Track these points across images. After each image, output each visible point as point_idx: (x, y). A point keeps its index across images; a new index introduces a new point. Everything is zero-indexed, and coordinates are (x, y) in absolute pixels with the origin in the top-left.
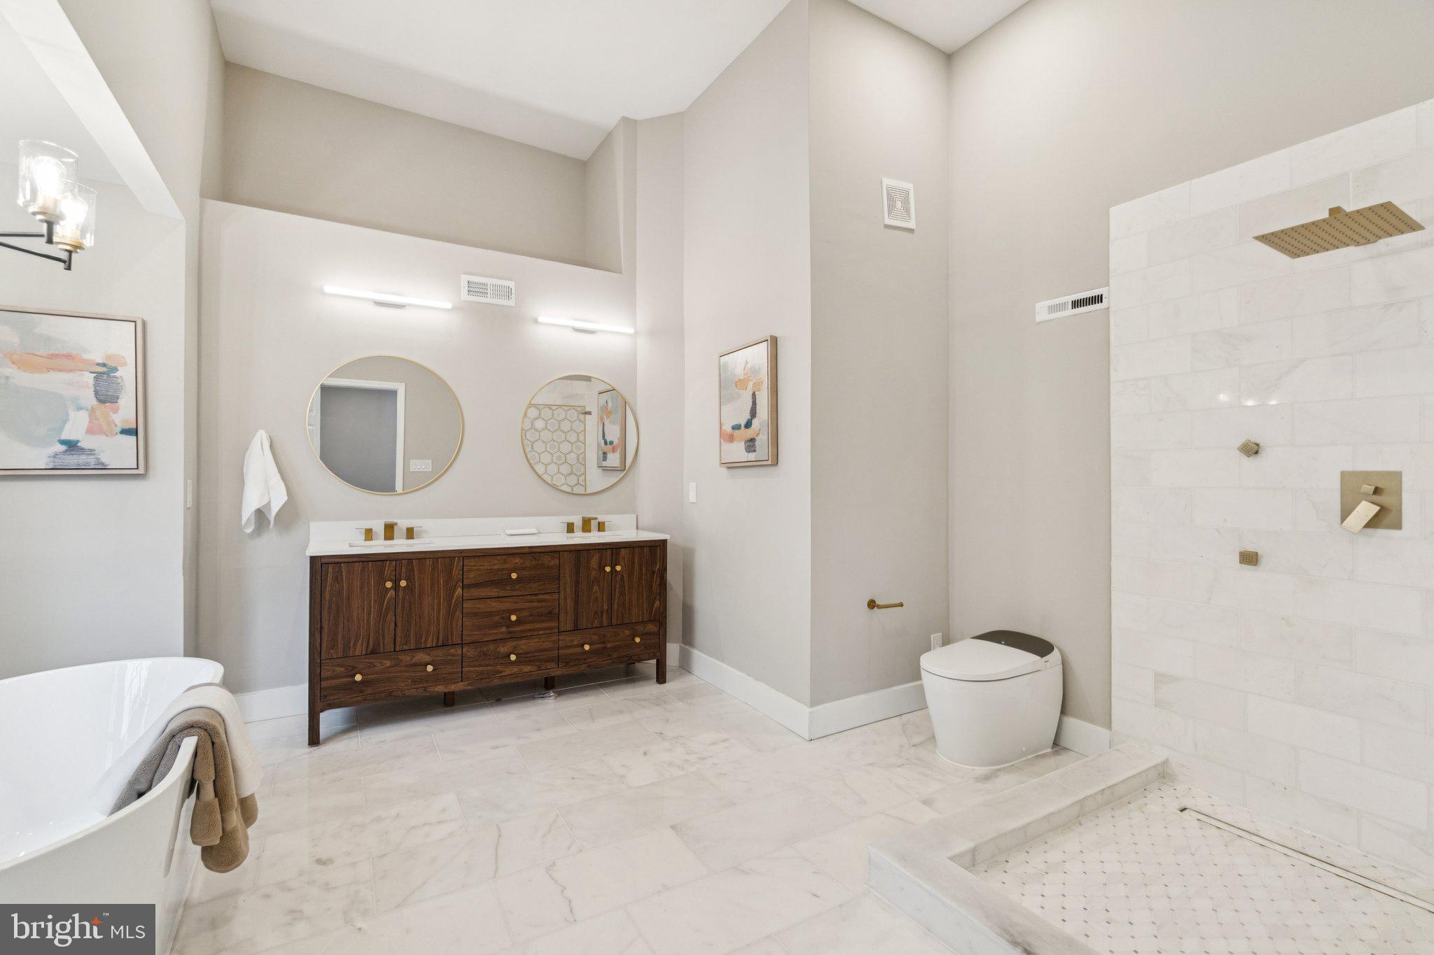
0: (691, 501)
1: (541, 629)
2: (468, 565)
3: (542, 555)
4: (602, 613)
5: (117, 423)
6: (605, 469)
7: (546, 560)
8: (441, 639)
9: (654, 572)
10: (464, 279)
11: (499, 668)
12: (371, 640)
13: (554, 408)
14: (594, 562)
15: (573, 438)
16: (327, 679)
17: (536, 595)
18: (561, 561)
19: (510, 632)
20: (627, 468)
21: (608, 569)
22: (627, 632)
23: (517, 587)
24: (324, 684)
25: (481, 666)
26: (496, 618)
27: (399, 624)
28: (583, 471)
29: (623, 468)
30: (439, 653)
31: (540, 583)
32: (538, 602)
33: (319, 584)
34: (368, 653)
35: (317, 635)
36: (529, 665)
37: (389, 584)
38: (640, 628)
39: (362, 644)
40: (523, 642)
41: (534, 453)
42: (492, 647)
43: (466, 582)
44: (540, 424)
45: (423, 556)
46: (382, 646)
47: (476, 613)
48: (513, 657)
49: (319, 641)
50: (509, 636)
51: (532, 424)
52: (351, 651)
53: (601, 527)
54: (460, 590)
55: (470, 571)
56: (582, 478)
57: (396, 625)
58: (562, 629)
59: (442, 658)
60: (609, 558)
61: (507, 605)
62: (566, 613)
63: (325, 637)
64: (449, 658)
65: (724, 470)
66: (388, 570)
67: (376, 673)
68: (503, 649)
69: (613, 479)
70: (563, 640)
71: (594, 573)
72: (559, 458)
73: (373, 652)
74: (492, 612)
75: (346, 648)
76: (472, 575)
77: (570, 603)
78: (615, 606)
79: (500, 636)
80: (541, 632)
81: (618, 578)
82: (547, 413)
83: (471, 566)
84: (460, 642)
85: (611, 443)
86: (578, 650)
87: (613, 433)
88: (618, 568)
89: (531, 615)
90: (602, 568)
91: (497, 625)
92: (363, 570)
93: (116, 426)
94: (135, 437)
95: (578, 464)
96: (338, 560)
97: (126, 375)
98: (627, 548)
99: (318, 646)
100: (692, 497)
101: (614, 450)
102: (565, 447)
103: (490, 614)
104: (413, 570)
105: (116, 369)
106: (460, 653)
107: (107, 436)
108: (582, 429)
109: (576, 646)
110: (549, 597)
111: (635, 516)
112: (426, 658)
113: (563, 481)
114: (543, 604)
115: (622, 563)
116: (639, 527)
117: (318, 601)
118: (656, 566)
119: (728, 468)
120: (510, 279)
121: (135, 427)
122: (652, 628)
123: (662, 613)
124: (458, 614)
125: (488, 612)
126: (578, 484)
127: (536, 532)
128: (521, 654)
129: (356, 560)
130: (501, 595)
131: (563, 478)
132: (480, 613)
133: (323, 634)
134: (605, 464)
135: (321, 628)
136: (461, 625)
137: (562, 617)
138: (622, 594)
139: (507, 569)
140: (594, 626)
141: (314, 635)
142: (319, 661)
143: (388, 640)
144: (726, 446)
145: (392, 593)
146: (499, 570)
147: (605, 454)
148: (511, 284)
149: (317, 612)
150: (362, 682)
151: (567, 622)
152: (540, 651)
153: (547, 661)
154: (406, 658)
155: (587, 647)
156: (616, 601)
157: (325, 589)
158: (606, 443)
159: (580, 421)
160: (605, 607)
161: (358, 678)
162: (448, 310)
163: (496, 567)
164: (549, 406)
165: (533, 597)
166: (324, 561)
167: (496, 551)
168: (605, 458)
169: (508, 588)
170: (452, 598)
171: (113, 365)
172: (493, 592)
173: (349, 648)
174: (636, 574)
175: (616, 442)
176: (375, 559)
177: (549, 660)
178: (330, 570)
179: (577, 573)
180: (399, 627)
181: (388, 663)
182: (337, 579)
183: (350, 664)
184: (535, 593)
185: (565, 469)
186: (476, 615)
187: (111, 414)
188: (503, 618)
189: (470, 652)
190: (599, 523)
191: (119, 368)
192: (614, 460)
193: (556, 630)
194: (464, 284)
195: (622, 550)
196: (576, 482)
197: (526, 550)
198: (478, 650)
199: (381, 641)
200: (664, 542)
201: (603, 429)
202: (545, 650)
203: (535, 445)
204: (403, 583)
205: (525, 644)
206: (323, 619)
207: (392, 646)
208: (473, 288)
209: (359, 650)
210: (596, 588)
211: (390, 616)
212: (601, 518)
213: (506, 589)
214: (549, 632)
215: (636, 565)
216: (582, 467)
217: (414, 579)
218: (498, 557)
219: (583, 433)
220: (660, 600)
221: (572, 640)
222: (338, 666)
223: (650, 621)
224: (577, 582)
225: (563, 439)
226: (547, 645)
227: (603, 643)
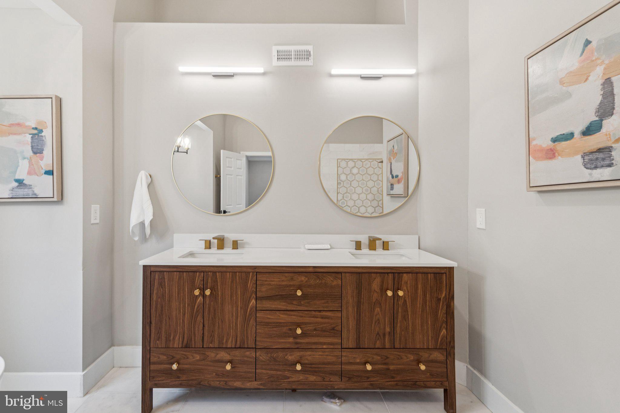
0: (478, 226)
1: (324, 344)
2: (261, 280)
3: (324, 274)
4: (384, 335)
5: (43, 167)
6: (393, 196)
7: (329, 280)
8: (238, 343)
9: (439, 300)
10: (275, 49)
11: (287, 373)
12: (186, 336)
13: (363, 161)
14: (376, 285)
15: (375, 178)
16: (154, 363)
17: (320, 311)
18: (343, 281)
19: (297, 343)
20: (409, 196)
21: (390, 293)
22: (412, 357)
23: (302, 303)
24: (153, 367)
25: (271, 369)
26: (285, 329)
27: (206, 326)
28: (381, 198)
29: (406, 195)
30: (237, 353)
31: (323, 301)
32: (322, 318)
33: (149, 287)
34: (184, 347)
35: (148, 328)
36: (314, 375)
37: (197, 292)
38: (425, 355)
39: (179, 338)
40: (309, 353)
41: (351, 188)
42: (281, 354)
43: (259, 294)
44: (355, 171)
45: (224, 269)
46: (193, 342)
47: (267, 323)
48: (299, 367)
49: (149, 332)
50: (296, 346)
51: (351, 170)
52: (171, 343)
53: (386, 246)
54: (253, 301)
55: (262, 285)
56: (380, 202)
57: (204, 326)
58: (344, 346)
59: (239, 358)
60: (390, 282)
61: (294, 318)
62: (348, 330)
63: (153, 330)
64: (246, 359)
65: (533, 195)
66: (198, 280)
67: (190, 364)
68: (291, 357)
69: (398, 203)
70: (345, 356)
71: (375, 295)
72: (367, 190)
73: (186, 347)
74: (281, 323)
75: (168, 340)
76: (264, 289)
77: (352, 324)
78: (398, 330)
79: (288, 346)
80: (325, 347)
81: (401, 302)
82: (359, 164)
83: (263, 281)
84: (254, 347)
85: (397, 176)
86: (361, 367)
87: (398, 169)
88: (401, 293)
89: (315, 330)
90: (383, 291)
91: (285, 335)
92: (180, 278)
93: (42, 169)
94: (52, 176)
95: (378, 194)
96: (162, 269)
97: (48, 134)
98: (409, 273)
99: (148, 336)
100: (480, 221)
101: (399, 182)
102: (371, 184)
103: (279, 325)
104: (217, 281)
105: (42, 131)
106: (255, 356)
107: (38, 176)
108: (381, 172)
109: (358, 364)
110: (332, 315)
111: (417, 237)
112: (226, 357)
113: (369, 204)
114: (326, 320)
115: (405, 288)
116: (421, 247)
117: (148, 301)
118: (442, 293)
119: (540, 192)
120: (309, 44)
121: (52, 169)
122: (438, 356)
123: (450, 342)
124: (252, 322)
125: (277, 323)
126: (378, 206)
127: (329, 247)
128: (306, 364)
129: (175, 270)
130: (289, 308)
131: (369, 202)
132: (271, 323)
133: (152, 328)
134: (392, 192)
135: (151, 323)
136: (255, 332)
137: (344, 335)
138: (405, 317)
139: (294, 285)
140: (376, 347)
141: (146, 327)
142: (149, 348)
143: (198, 338)
144: (536, 165)
145: (200, 299)
146: (287, 286)
147: (392, 185)
148: (310, 48)
149: (148, 309)
150: (178, 370)
151: (350, 341)
152: (324, 364)
153: (331, 374)
154: (212, 354)
155: (369, 367)
156: (399, 325)
157: (153, 291)
158: (393, 177)
159: (379, 167)
160: (388, 329)
161: (175, 367)
162: (264, 74)
163: (284, 283)
164: (360, 160)
165: (317, 313)
166: (152, 269)
167: (284, 269)
168: (392, 188)
169: (295, 302)
170: (248, 307)
171: (41, 128)
172: (281, 305)
173: (170, 340)
174: (420, 300)
175: (400, 175)
176: (189, 270)
177: (332, 373)
178: (157, 277)
179: (359, 293)
180: (206, 328)
181: (198, 357)
182: (162, 285)
183: (170, 354)
184: (320, 309)
185: (370, 197)
186: (267, 324)
187: (40, 161)
188: (290, 330)
189: (262, 356)
190: (383, 242)
191: (44, 130)
192: (399, 189)
193: (340, 347)
194: (275, 53)
195: (405, 275)
196: (377, 205)
197: (311, 270)
198: (269, 355)
199: (193, 338)
200: (450, 270)
201: (391, 167)
202: (329, 363)
203: (352, 183)
204: (208, 292)
205: (310, 355)
206: (152, 316)
207: (201, 343)
208: (282, 56)
209: (177, 343)
210: (378, 310)
211: (199, 318)
212: (385, 238)
213: (293, 304)
214: (332, 347)
215: (420, 291)
216: (381, 196)
217: (218, 288)
218: (286, 275)
219: (381, 175)
220: (447, 329)
221: (354, 358)
222: (162, 354)
223: (436, 349)
224: (359, 304)
225: (369, 178)
226: (330, 359)
227: (385, 364)
